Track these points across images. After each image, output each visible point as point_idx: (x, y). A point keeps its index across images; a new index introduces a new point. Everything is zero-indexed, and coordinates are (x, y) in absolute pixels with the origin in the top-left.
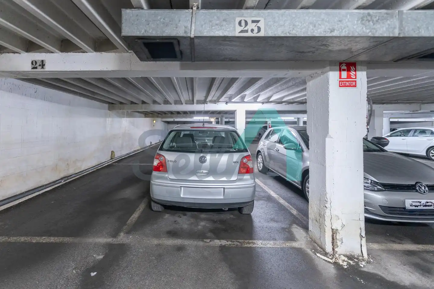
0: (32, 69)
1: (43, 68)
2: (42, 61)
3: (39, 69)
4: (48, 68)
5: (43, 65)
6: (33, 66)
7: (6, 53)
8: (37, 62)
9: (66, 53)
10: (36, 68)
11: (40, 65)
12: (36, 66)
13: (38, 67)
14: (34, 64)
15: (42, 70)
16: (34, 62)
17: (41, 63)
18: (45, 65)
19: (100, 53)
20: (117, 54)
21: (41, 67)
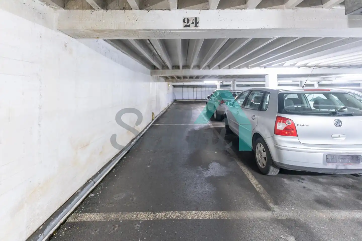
0: (184, 27)
1: (196, 26)
2: (196, 19)
3: (192, 27)
4: (201, 26)
5: (196, 23)
6: (185, 24)
7: (153, 9)
8: (190, 20)
9: (221, 9)
10: (189, 26)
11: (193, 23)
12: (188, 24)
13: (191, 25)
14: (186, 22)
15: (196, 28)
16: (186, 20)
17: (194, 21)
18: (198, 22)
19: (260, 9)
20: (279, 10)
21: (194, 25)
